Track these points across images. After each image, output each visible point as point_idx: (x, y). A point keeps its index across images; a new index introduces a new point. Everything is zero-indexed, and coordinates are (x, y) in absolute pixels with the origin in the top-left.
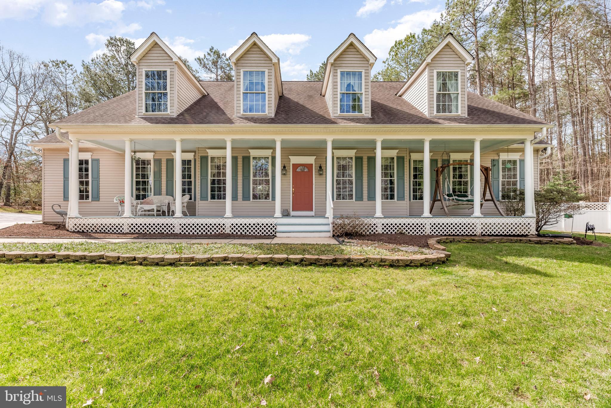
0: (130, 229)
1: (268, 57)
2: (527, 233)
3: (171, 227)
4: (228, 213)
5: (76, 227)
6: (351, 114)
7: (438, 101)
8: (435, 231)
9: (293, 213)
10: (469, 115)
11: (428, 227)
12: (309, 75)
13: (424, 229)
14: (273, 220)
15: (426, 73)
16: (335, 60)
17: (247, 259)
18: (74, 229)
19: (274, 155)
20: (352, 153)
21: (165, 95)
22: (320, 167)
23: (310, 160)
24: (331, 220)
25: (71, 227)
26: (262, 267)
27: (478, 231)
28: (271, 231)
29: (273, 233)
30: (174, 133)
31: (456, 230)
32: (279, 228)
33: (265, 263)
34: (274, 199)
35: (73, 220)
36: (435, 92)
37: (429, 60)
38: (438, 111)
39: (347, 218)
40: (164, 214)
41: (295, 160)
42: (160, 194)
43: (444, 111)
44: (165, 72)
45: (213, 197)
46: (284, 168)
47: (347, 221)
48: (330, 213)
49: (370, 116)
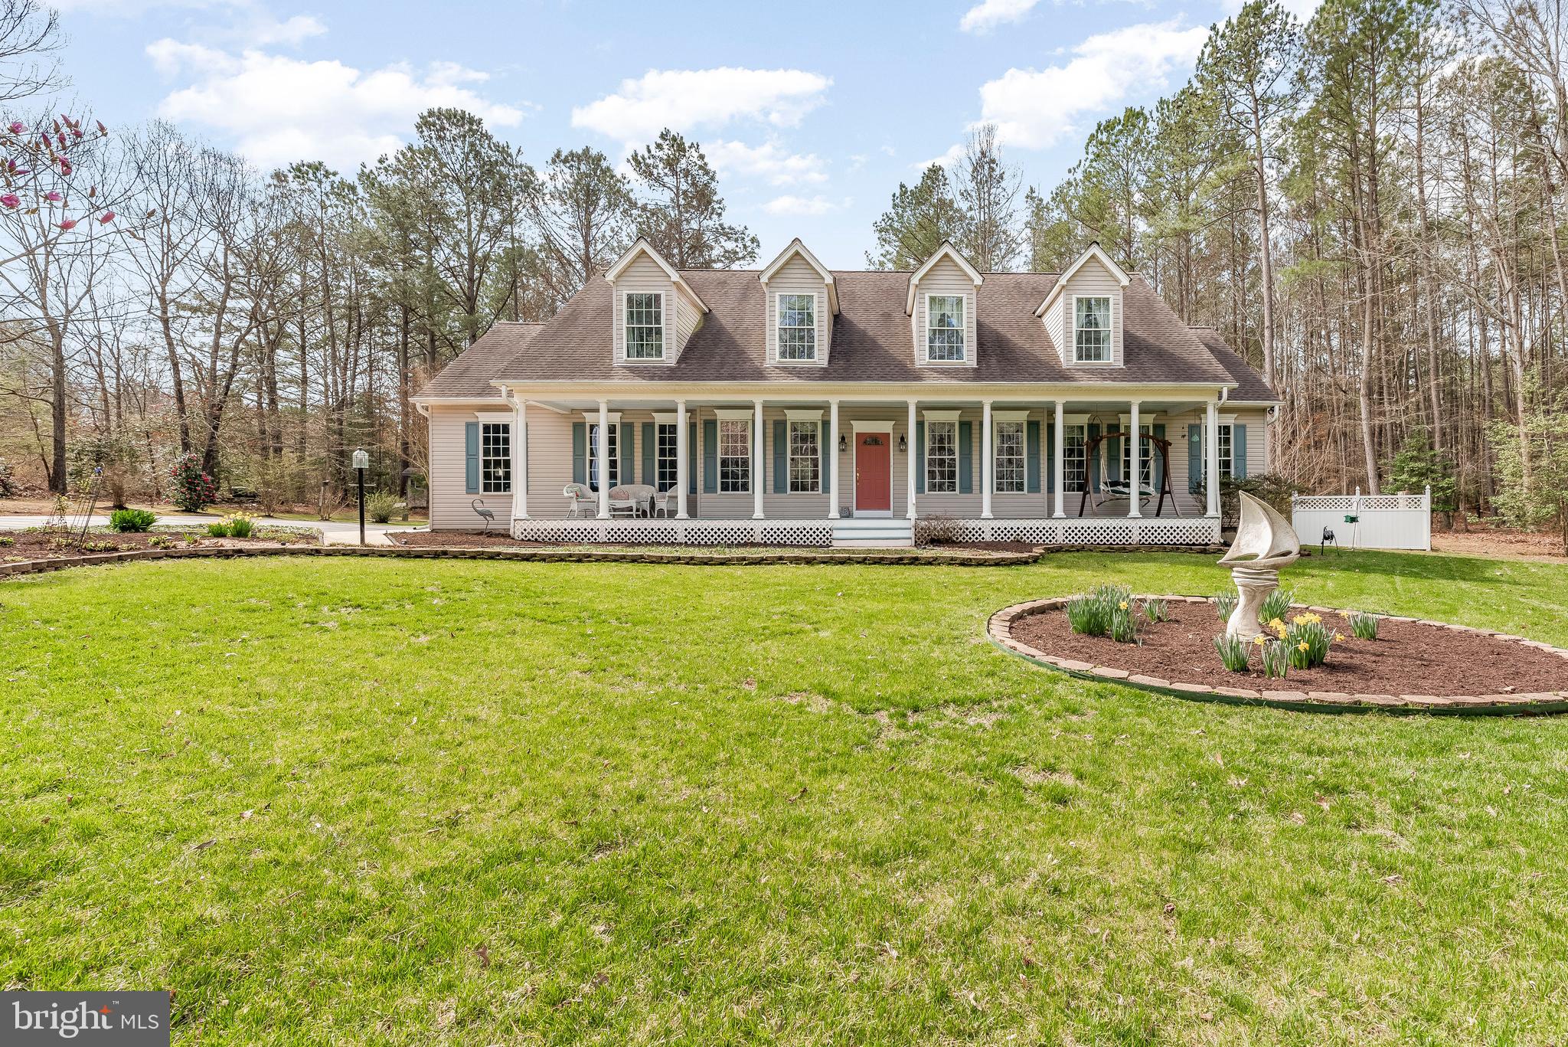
0: (609, 536)
1: (818, 273)
2: (1206, 540)
3: (672, 533)
4: (758, 513)
5: (525, 533)
6: (947, 363)
7: (1079, 342)
8: (1070, 538)
9: (856, 513)
10: (1126, 362)
11: (1060, 532)
12: (898, 195)
13: (1053, 535)
14: (828, 522)
15: (1061, 299)
16: (920, 280)
17: (805, 558)
18: (522, 537)
19: (826, 418)
20: (954, 416)
21: (659, 331)
22: (902, 439)
23: (885, 427)
24: (913, 522)
25: (518, 533)
26: (822, 565)
27: (1135, 538)
28: (824, 539)
29: (827, 542)
30: (675, 392)
31: (1102, 538)
32: (836, 534)
33: (824, 563)
34: (826, 489)
35: (521, 523)
36: (1075, 328)
37: (1063, 281)
38: (1080, 358)
39: (937, 518)
40: (644, 514)
41: (860, 427)
42: (632, 482)
43: (1088, 357)
44: (658, 297)
45: (725, 487)
46: (843, 439)
47: (934, 523)
48: (912, 513)
49: (975, 366)
